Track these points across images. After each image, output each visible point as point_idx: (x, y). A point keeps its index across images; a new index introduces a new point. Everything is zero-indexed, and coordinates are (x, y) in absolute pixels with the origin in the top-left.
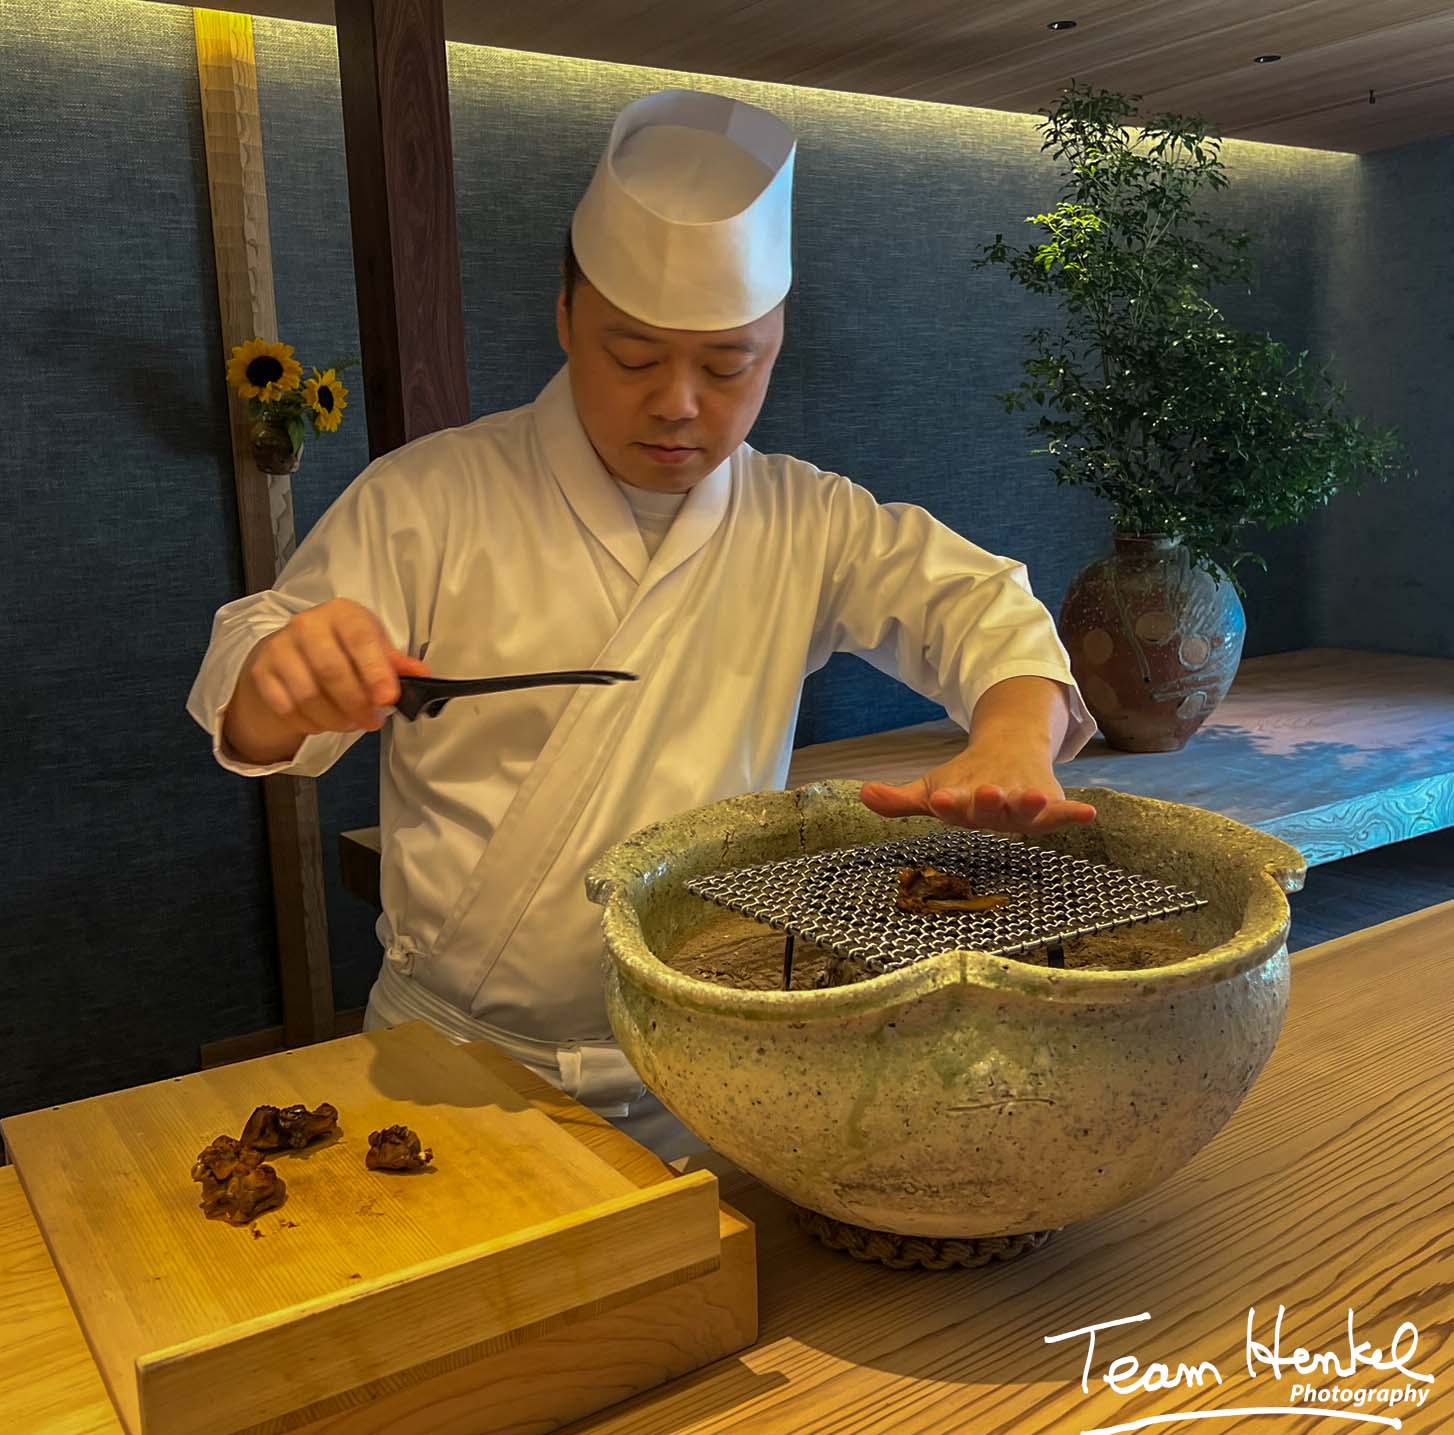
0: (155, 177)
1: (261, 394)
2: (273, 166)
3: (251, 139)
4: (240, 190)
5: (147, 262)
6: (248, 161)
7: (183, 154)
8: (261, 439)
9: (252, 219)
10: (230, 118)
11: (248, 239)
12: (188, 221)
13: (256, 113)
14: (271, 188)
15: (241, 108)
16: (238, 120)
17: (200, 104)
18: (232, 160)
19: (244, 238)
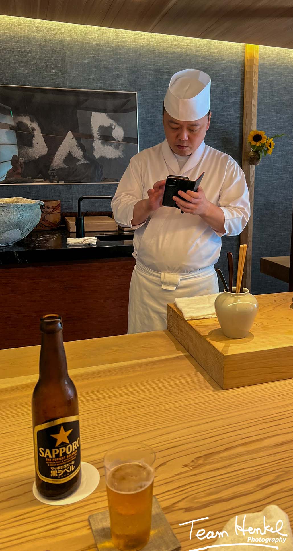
0: (232, 88)
1: (256, 144)
2: (260, 85)
3: (256, 78)
4: (252, 91)
5: (229, 110)
6: (255, 83)
7: (239, 82)
8: (252, 156)
9: (254, 99)
10: (251, 73)
11: (253, 104)
12: (238, 100)
13: (258, 71)
14: (259, 91)
15: (255, 70)
16: (254, 73)
17: (244, 69)
18: (251, 84)
19: (252, 103)
